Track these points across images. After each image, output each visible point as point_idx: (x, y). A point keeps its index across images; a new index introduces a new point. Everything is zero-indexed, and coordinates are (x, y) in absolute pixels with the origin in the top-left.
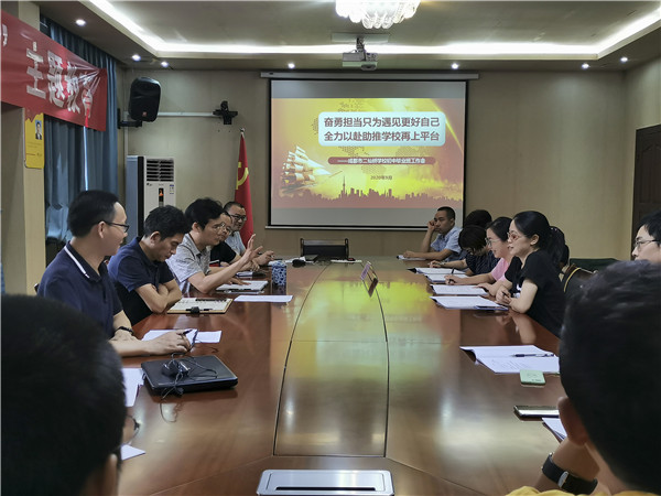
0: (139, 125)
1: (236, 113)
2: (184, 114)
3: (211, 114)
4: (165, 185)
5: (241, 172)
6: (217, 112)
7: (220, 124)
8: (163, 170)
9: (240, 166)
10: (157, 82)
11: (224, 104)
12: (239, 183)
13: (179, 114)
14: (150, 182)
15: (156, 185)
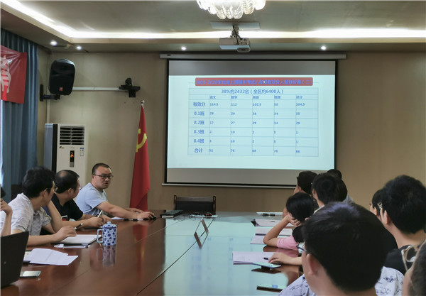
0: (57, 98)
1: (139, 88)
2: (96, 89)
3: (117, 89)
4: (76, 148)
5: (141, 137)
6: (122, 87)
7: (125, 96)
8: (75, 135)
9: (139, 132)
10: (72, 63)
11: (129, 81)
12: (138, 147)
13: (92, 89)
14: (62, 146)
15: (69, 148)
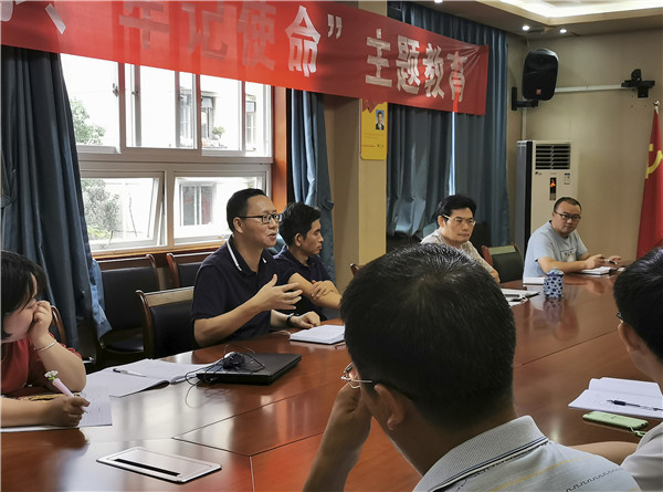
0: (534, 104)
1: (653, 83)
2: (590, 88)
3: (619, 87)
4: (559, 174)
5: (653, 156)
6: (627, 84)
7: (631, 96)
8: (557, 156)
9: (651, 148)
10: (553, 54)
11: (637, 74)
12: (649, 170)
13: (584, 89)
14: (539, 171)
15: (547, 174)
